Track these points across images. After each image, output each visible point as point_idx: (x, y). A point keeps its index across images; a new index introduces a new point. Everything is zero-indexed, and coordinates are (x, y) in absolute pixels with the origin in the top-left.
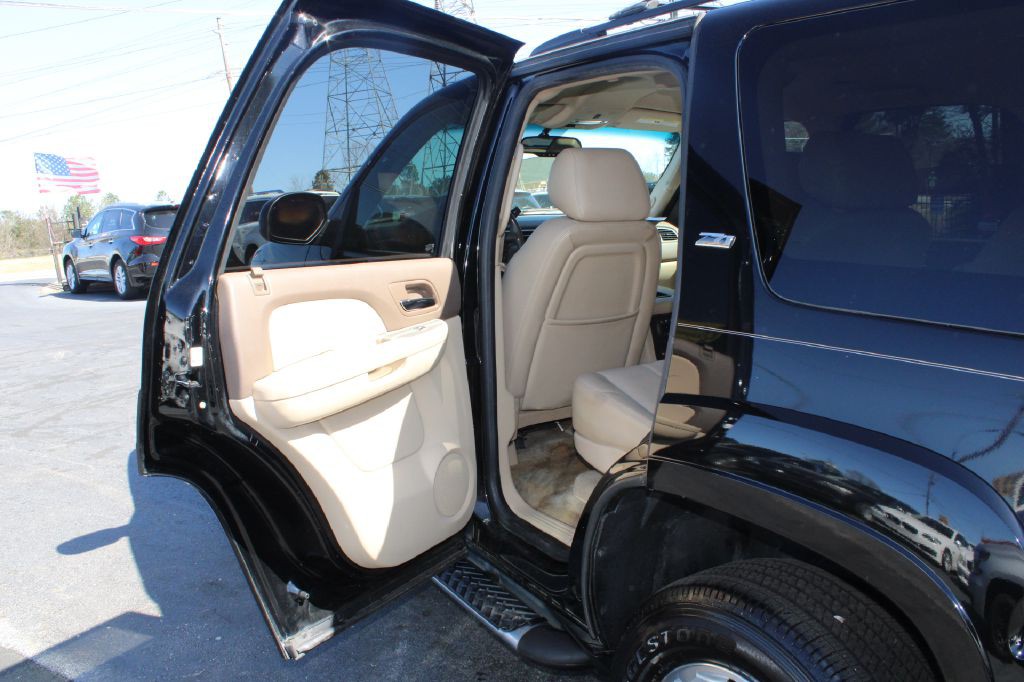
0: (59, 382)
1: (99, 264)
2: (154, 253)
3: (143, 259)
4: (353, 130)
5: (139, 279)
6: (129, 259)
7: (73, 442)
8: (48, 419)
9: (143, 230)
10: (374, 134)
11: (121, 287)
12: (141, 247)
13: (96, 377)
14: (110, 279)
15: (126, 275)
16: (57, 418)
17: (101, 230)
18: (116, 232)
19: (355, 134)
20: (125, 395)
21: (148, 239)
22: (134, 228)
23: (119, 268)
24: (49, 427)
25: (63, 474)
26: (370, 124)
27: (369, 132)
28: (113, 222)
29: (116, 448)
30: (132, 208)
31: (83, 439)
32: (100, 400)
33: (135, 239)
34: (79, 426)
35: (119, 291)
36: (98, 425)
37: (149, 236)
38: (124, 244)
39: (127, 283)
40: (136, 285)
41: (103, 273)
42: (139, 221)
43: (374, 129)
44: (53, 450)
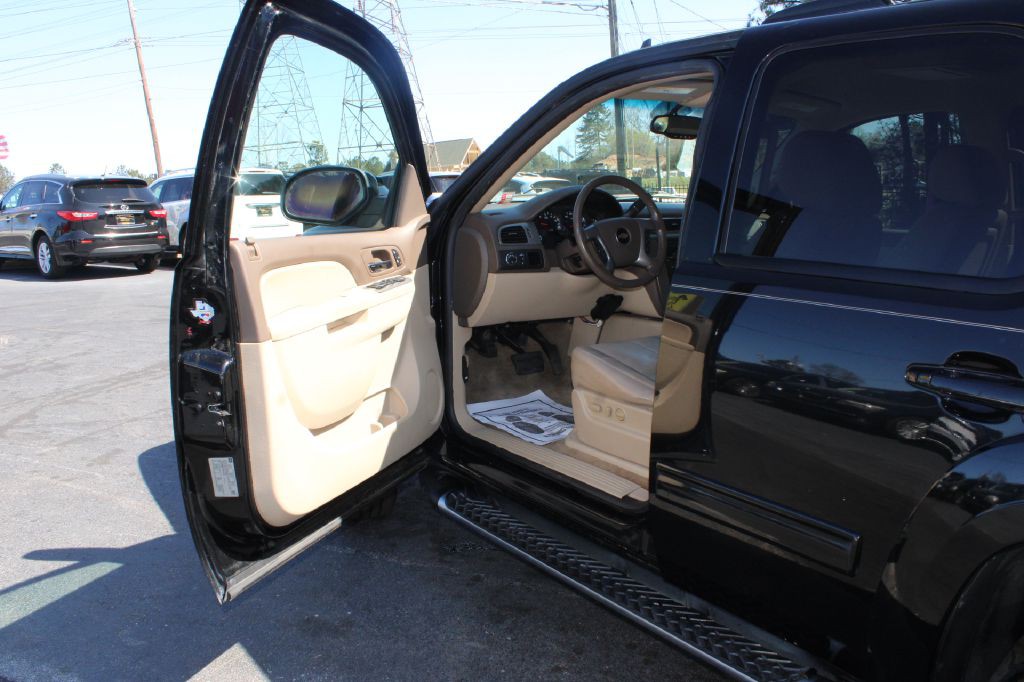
0: (18, 373)
1: (18, 240)
2: (84, 229)
3: (72, 236)
4: (265, 107)
5: (66, 258)
6: (55, 236)
7: (64, 444)
8: (22, 417)
9: (71, 204)
10: (286, 112)
11: (45, 264)
12: (70, 223)
13: (58, 367)
14: (32, 256)
15: (51, 253)
16: (32, 415)
17: (20, 202)
18: (40, 206)
19: (266, 111)
20: (103, 388)
21: (77, 215)
22: (61, 202)
23: (43, 246)
24: (28, 426)
25: (68, 484)
26: (281, 101)
27: (280, 109)
28: (33, 195)
29: (118, 451)
30: (59, 180)
31: (73, 441)
32: (76, 394)
33: (63, 214)
34: (62, 425)
35: (43, 270)
36: (85, 425)
37: (79, 211)
38: (50, 219)
39: (52, 261)
40: (64, 263)
41: (25, 250)
42: (66, 194)
43: (285, 107)
44: (44, 454)
